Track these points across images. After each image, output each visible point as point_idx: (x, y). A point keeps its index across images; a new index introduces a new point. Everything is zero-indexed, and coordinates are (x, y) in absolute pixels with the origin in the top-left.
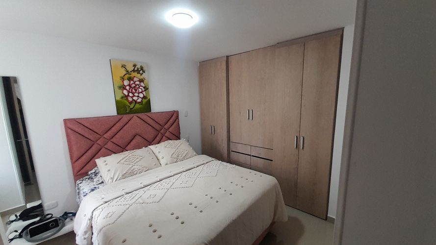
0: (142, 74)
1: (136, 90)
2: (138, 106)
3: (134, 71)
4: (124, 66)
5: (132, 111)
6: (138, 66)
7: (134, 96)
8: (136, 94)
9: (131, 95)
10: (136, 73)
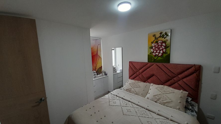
0: (166, 37)
1: (159, 49)
2: (159, 58)
3: (160, 37)
4: (154, 36)
5: (155, 61)
6: (164, 33)
7: (157, 52)
8: (158, 51)
9: (155, 51)
10: (161, 38)
